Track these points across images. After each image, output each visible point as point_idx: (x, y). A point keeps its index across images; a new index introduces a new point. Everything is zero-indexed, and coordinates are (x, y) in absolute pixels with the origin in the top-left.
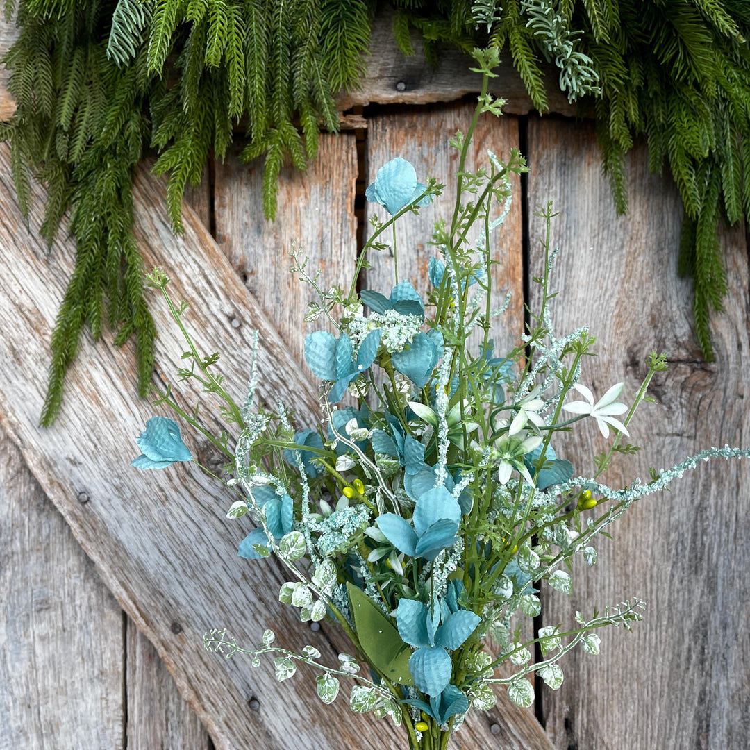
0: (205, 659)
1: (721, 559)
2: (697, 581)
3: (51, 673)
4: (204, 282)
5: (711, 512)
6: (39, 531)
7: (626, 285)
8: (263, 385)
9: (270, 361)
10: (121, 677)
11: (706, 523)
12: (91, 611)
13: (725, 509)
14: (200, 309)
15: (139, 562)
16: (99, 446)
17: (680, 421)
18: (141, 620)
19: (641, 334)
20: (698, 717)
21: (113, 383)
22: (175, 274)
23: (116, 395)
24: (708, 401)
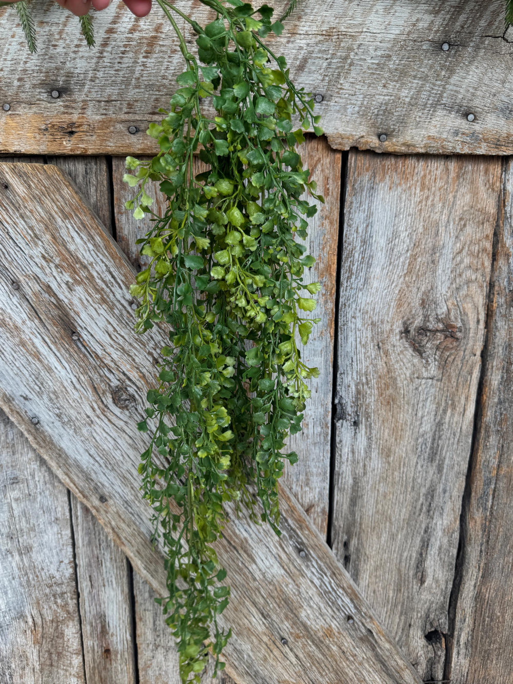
0: (123, 517)
1: (448, 453)
2: (432, 466)
3: (24, 519)
4: (110, 277)
5: (446, 426)
6: (7, 436)
7: (407, 279)
8: (155, 350)
9: (160, 333)
10: (69, 521)
11: (441, 433)
12: (46, 484)
13: (454, 425)
14: (108, 296)
15: (76, 460)
16: (42, 389)
17: (433, 370)
18: (79, 494)
19: (414, 312)
20: (423, 541)
21: (49, 347)
22: (88, 271)
23: (52, 356)
24: (453, 357)
